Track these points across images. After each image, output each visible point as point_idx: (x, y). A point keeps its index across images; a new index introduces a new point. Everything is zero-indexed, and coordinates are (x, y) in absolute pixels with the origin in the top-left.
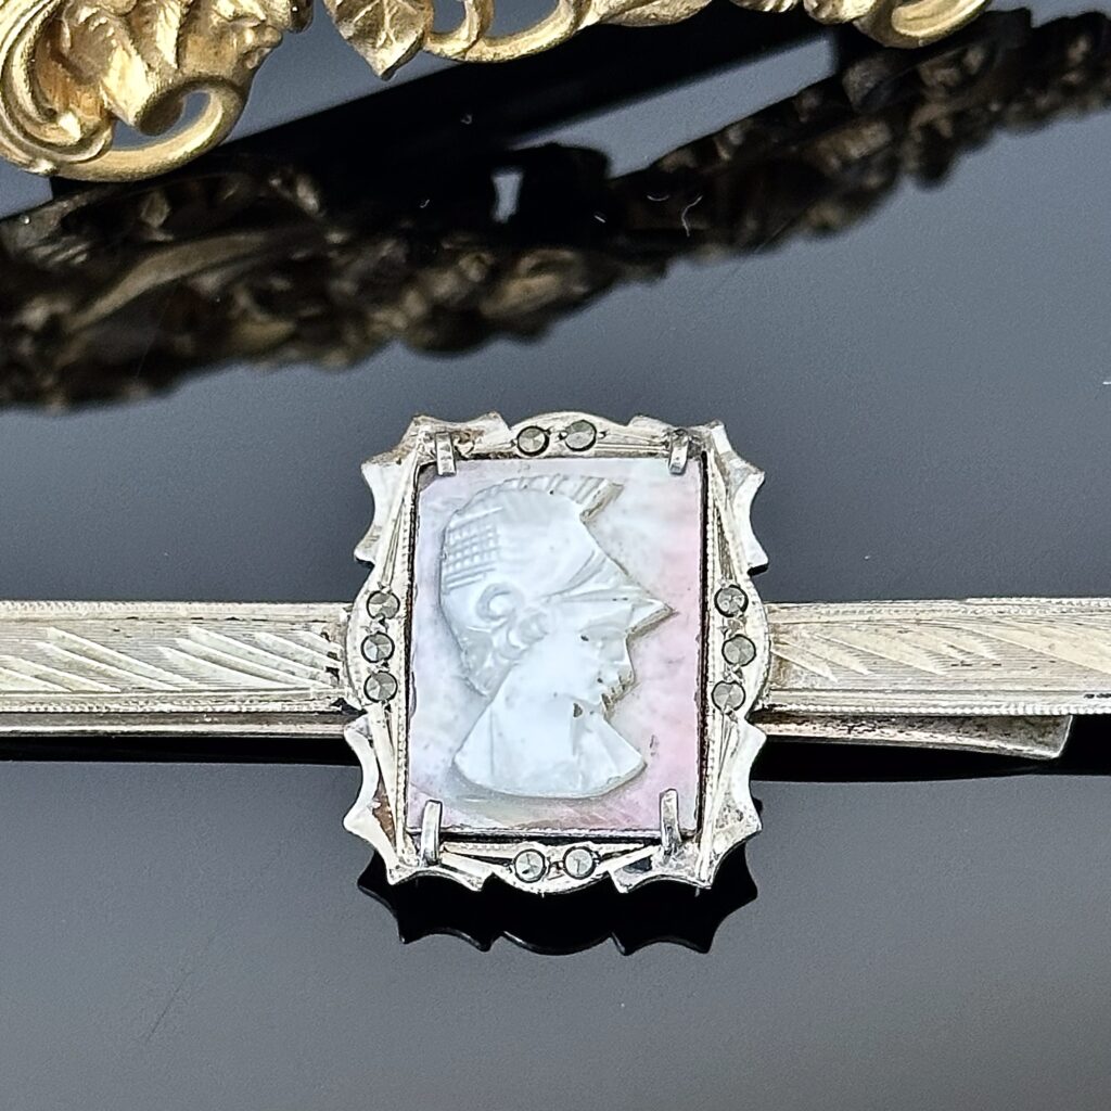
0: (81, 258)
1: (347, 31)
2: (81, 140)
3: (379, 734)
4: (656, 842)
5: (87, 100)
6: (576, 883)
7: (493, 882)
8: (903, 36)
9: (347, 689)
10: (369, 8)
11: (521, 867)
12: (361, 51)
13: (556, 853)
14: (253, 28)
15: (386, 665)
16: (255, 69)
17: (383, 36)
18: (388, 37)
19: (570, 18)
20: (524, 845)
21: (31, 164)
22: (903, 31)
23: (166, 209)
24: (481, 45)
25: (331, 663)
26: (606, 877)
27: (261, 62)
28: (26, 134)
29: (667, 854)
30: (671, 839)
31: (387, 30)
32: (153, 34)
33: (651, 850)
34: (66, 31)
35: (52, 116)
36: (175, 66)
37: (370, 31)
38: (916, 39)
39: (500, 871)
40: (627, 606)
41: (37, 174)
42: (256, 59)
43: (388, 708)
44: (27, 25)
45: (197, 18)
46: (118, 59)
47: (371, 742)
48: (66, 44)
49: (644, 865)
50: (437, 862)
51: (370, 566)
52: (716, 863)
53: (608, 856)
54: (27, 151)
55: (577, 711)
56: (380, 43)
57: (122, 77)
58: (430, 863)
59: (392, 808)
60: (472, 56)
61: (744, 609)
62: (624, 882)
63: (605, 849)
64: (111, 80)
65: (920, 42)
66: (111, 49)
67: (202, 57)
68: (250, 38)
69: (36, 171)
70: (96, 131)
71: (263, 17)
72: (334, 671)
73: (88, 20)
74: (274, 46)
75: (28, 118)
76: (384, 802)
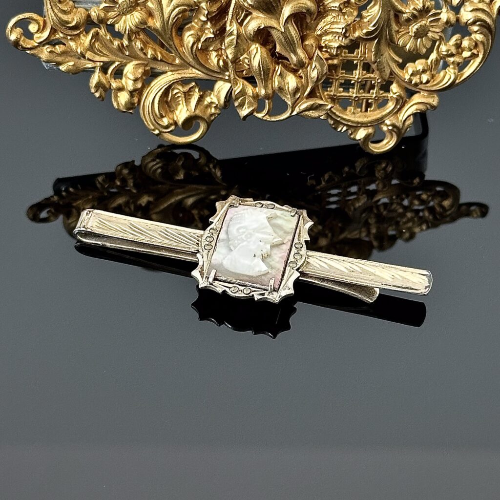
0: (159, 170)
1: (236, 104)
2: (167, 125)
3: (205, 256)
4: (267, 290)
5: (171, 116)
6: (245, 295)
7: (224, 291)
8: (371, 149)
9: (200, 248)
10: (243, 98)
11: (232, 289)
12: (238, 111)
13: (242, 288)
14: (215, 107)
15: (211, 243)
16: (213, 120)
17: (244, 107)
18: (246, 108)
19: (290, 112)
20: (235, 285)
21: (154, 130)
22: (371, 148)
23: (183, 159)
24: (267, 116)
25: (198, 242)
26: (253, 295)
27: (214, 119)
28: (154, 119)
29: (269, 293)
30: (271, 289)
31: (246, 106)
32: (190, 102)
33: (265, 292)
34: (170, 95)
35: (162, 117)
36: (194, 111)
37: (242, 105)
38: (374, 152)
39: (227, 289)
40: (273, 237)
41: (154, 134)
42: (213, 118)
43: (209, 251)
44: (161, 89)
45: (202, 101)
46: (180, 107)
47: (203, 257)
48: (169, 99)
49: (263, 294)
50: (212, 284)
51: (213, 222)
52: (281, 297)
53: (255, 291)
54: (153, 125)
55: (255, 256)
56: (243, 109)
57: (180, 112)
58: (210, 284)
59: (204, 272)
60: (264, 118)
61: (301, 248)
62: (257, 297)
63: (254, 289)
64: (177, 112)
65: (375, 153)
66: (179, 104)
67: (201, 111)
68: (213, 110)
69: (154, 132)
70: (171, 124)
71: (217, 103)
72: (198, 244)
73: (176, 94)
74: (219, 114)
75: (156, 115)
76: (203, 270)
